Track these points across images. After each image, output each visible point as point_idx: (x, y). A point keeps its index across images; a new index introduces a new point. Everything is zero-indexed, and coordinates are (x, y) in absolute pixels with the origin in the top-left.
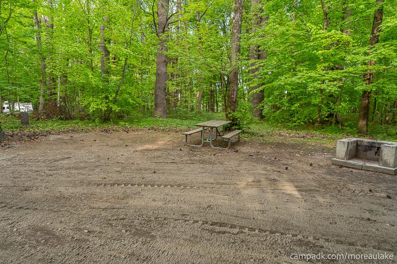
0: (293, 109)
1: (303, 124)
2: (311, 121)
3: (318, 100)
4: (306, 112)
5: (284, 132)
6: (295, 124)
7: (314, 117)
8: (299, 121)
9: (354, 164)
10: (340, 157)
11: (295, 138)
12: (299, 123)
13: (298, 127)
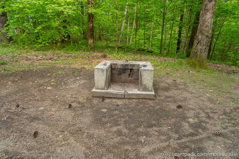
0: (36, 31)
1: (48, 45)
2: (55, 42)
3: (57, 23)
4: (49, 34)
5: (32, 54)
6: (41, 45)
7: (56, 38)
8: (44, 42)
9: (116, 94)
10: (100, 87)
11: (43, 61)
12: (44, 44)
13: (45, 49)
